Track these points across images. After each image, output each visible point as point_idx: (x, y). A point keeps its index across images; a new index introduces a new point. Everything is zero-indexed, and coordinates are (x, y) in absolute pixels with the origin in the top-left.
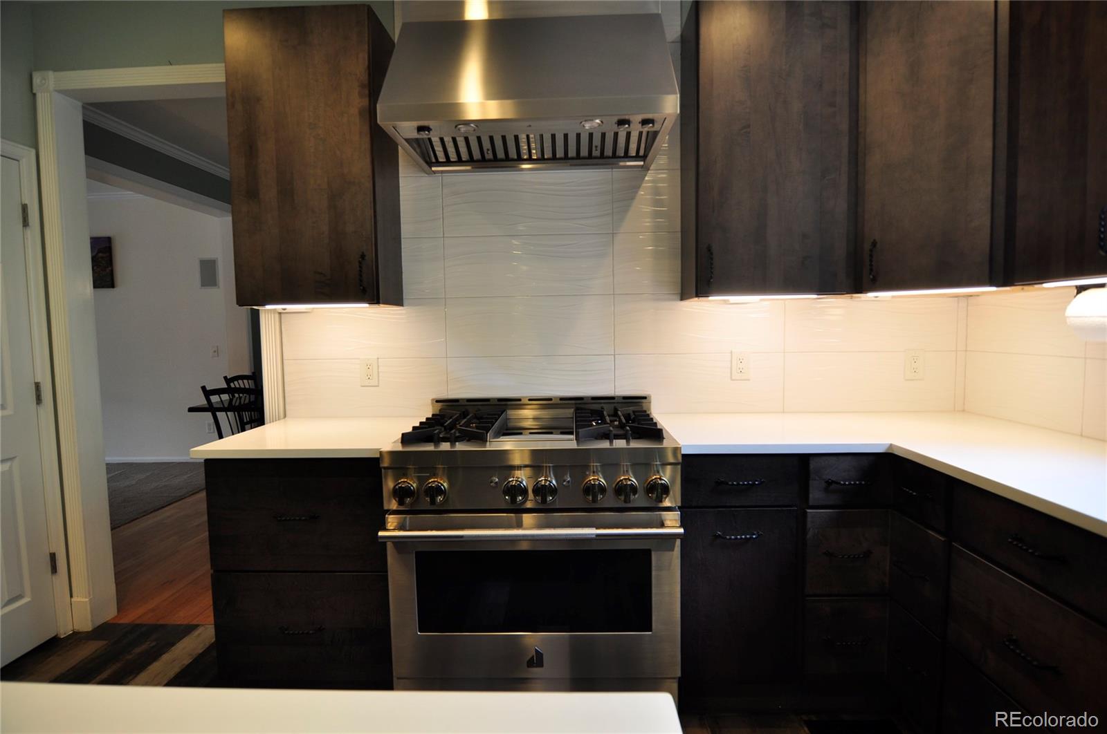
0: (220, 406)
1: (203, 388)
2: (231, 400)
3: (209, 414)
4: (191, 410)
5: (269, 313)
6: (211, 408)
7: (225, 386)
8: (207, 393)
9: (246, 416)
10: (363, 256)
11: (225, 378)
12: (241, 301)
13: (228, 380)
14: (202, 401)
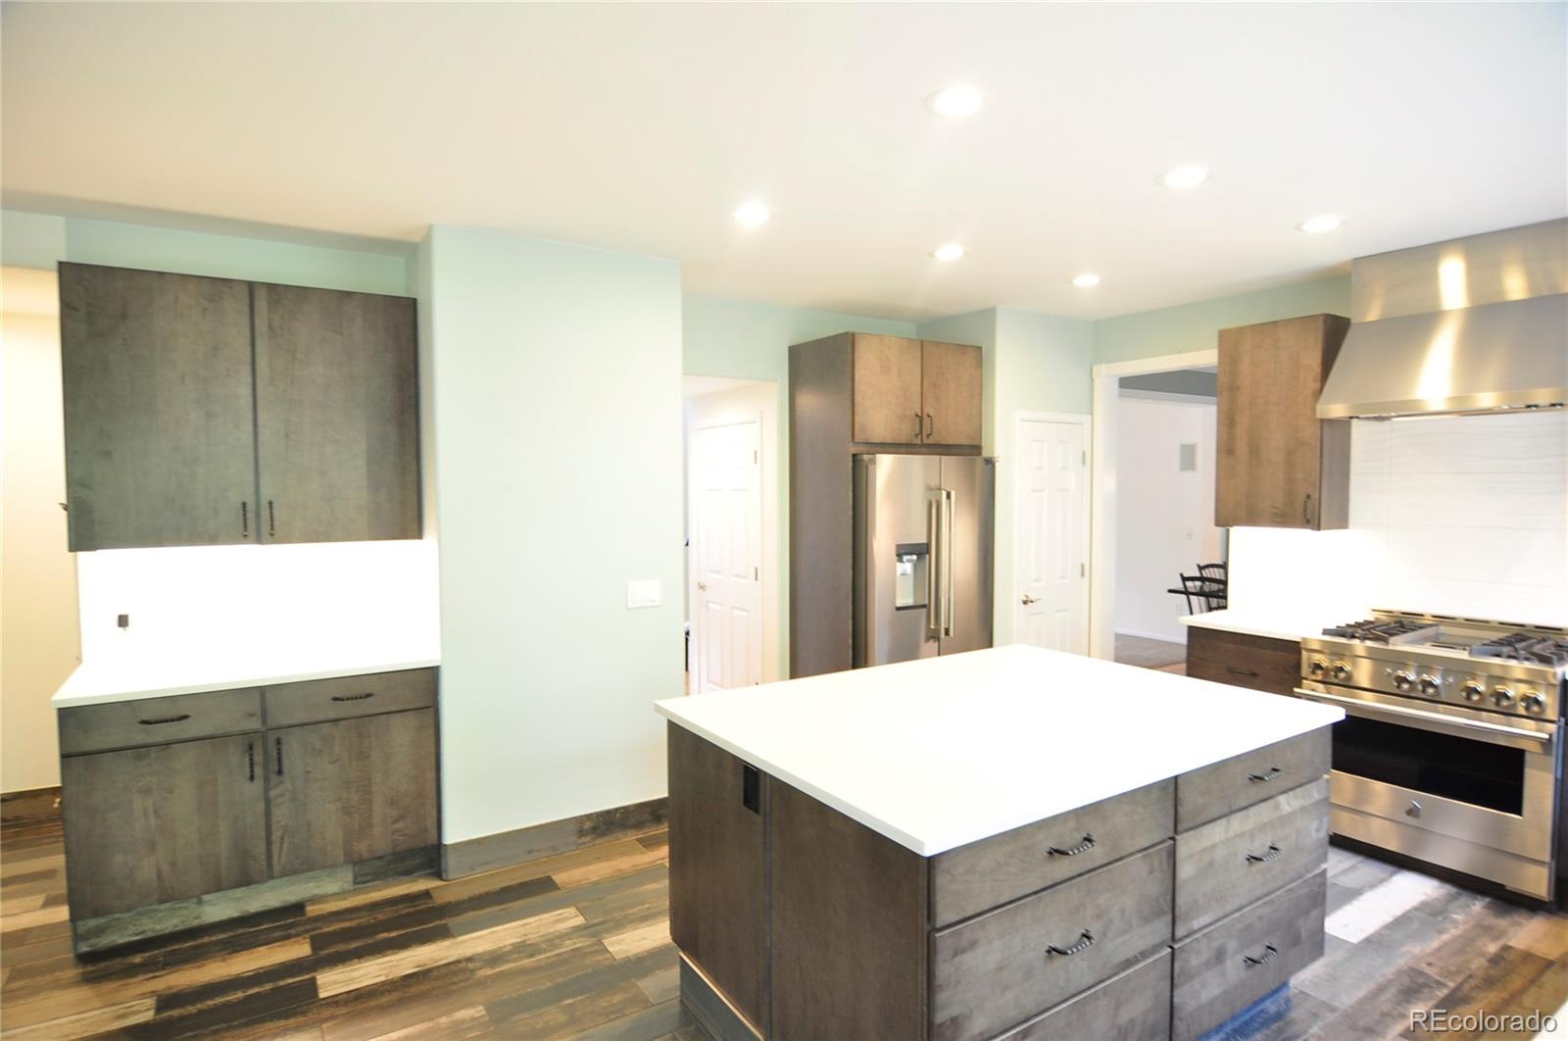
0: (1194, 591)
1: (1181, 575)
2: (1202, 587)
3: (1184, 597)
4: (1171, 591)
5: (1236, 532)
6: (1186, 592)
7: (1198, 575)
8: (1185, 579)
9: (1214, 602)
10: (1309, 497)
11: (1199, 566)
12: (1218, 524)
13: (1201, 568)
14: (1179, 586)
